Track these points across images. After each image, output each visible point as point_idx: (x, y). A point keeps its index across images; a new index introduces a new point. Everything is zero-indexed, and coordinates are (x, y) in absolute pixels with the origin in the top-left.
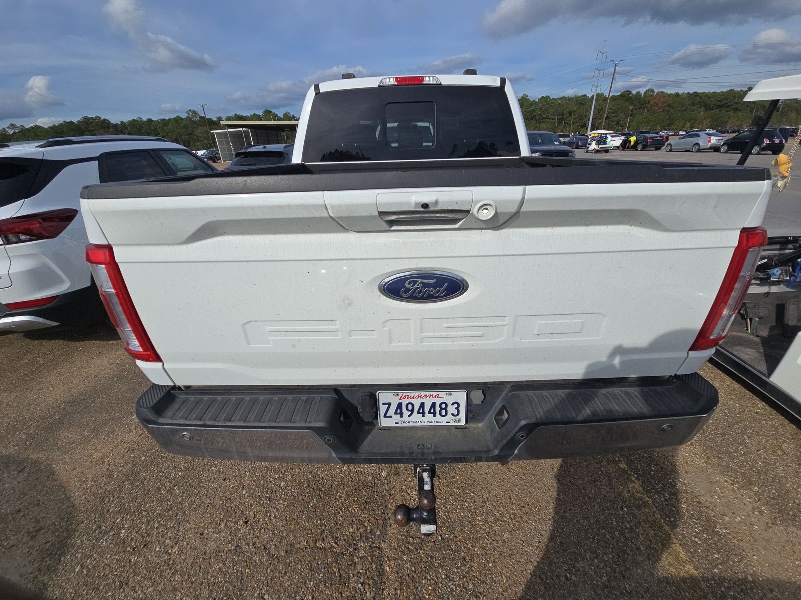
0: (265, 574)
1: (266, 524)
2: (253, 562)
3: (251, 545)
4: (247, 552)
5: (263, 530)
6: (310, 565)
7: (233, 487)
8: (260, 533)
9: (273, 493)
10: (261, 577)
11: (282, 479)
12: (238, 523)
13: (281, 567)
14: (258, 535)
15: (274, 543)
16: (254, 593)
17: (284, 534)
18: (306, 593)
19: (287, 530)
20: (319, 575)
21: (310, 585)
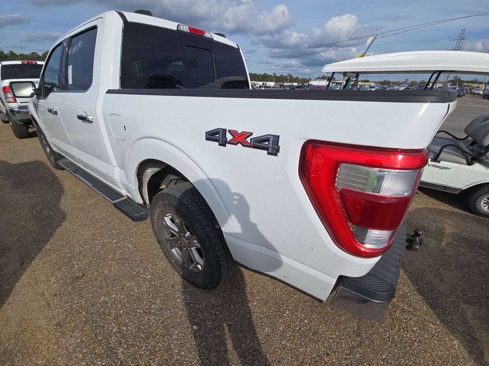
0: (370, 354)
1: (334, 342)
2: (360, 359)
3: (347, 357)
4: (351, 361)
5: (338, 345)
6: (369, 326)
7: (291, 357)
8: (340, 348)
9: (311, 329)
10: (371, 356)
11: (302, 320)
12: (326, 362)
13: (367, 342)
14: (341, 350)
15: (350, 341)
16: (381, 363)
17: (346, 333)
18: (385, 334)
19: (343, 330)
20: (376, 324)
21: (381, 331)
